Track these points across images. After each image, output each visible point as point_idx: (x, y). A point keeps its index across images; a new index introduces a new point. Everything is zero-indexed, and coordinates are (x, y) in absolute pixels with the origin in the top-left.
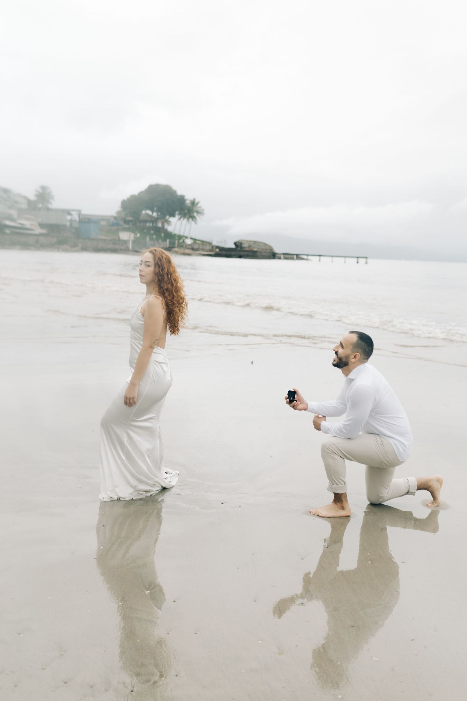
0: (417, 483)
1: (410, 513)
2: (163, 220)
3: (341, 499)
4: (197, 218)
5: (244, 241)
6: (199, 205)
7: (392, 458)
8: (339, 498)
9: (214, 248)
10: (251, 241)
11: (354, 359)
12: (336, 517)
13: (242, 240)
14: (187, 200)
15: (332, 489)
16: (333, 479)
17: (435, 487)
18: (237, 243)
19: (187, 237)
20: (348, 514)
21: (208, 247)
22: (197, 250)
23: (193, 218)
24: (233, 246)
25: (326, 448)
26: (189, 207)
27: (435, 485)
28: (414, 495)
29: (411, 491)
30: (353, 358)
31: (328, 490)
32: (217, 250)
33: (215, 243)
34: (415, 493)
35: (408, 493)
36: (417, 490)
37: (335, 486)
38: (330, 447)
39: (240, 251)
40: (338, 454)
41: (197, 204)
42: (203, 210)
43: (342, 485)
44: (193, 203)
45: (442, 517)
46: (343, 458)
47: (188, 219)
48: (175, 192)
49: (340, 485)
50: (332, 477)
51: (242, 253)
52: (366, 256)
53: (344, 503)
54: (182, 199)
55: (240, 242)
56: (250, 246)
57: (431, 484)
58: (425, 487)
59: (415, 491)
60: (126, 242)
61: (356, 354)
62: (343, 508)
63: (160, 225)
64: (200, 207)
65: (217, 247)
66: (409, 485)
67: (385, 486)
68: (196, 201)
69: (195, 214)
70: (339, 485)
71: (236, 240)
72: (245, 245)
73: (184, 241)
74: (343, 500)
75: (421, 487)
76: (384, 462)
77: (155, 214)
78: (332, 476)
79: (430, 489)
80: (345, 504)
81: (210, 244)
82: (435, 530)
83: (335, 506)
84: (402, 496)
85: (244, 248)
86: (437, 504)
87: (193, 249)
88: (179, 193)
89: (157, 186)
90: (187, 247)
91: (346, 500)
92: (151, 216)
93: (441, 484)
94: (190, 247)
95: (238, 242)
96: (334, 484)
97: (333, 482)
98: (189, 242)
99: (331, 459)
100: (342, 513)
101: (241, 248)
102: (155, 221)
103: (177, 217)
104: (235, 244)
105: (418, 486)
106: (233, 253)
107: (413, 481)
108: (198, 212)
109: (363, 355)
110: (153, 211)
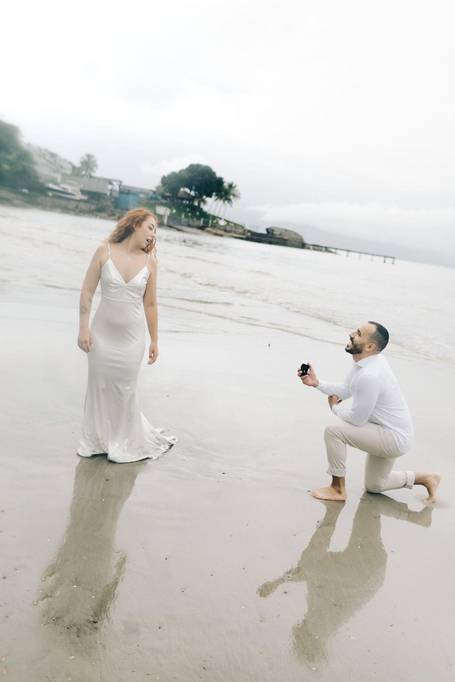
0: (414, 477)
1: (405, 505)
2: (200, 199)
3: (339, 483)
4: (233, 200)
5: (276, 228)
6: (236, 189)
7: (393, 449)
8: (337, 482)
9: (246, 232)
10: (283, 229)
11: (369, 349)
12: (332, 500)
13: (274, 227)
14: (225, 182)
15: (332, 471)
16: (333, 462)
17: (431, 483)
18: (269, 230)
19: (220, 219)
20: (344, 499)
21: (241, 231)
22: (230, 232)
23: (229, 200)
24: (265, 232)
25: (330, 431)
26: (226, 190)
27: (432, 481)
28: (411, 489)
29: (409, 484)
30: (367, 348)
31: (327, 472)
32: (249, 234)
33: (247, 227)
34: (412, 486)
35: (405, 486)
36: (415, 484)
37: (334, 469)
38: (333, 431)
39: (271, 237)
40: (341, 439)
41: (235, 187)
42: (239, 194)
43: (342, 469)
44: (231, 186)
45: (435, 513)
46: (345, 443)
47: (224, 201)
48: (214, 173)
49: (340, 469)
50: (332, 460)
51: (272, 240)
52: (393, 256)
53: (341, 487)
54: (220, 181)
55: (272, 228)
56: (281, 234)
57: (428, 479)
58: (422, 482)
59: (412, 484)
60: (162, 216)
61: (372, 345)
62: (340, 492)
63: (196, 204)
64: (237, 191)
65: (249, 231)
66: (407, 478)
67: (383, 476)
68: (234, 185)
69: (231, 197)
70: (338, 469)
71: (268, 226)
72: (277, 233)
73: (217, 222)
74: (341, 484)
75: (418, 482)
76: (384, 452)
77: (193, 193)
78: (334, 460)
79: (427, 485)
80: (342, 489)
81: (242, 227)
82: (427, 524)
83: (333, 489)
84: (400, 488)
85: (275, 235)
86: (433, 501)
87: (225, 231)
88: (218, 175)
89: (198, 166)
90: (220, 228)
91: (344, 485)
92: (189, 195)
93: (439, 481)
94: (223, 228)
95: (270, 228)
96: (334, 466)
97: (333, 465)
98: (222, 223)
99: (334, 442)
100: (338, 497)
101: (273, 234)
102: (192, 199)
103: (214, 197)
104: (267, 230)
105: (416, 481)
106: (264, 239)
107: (411, 475)
108: (234, 195)
109: (378, 347)
110: (191, 190)
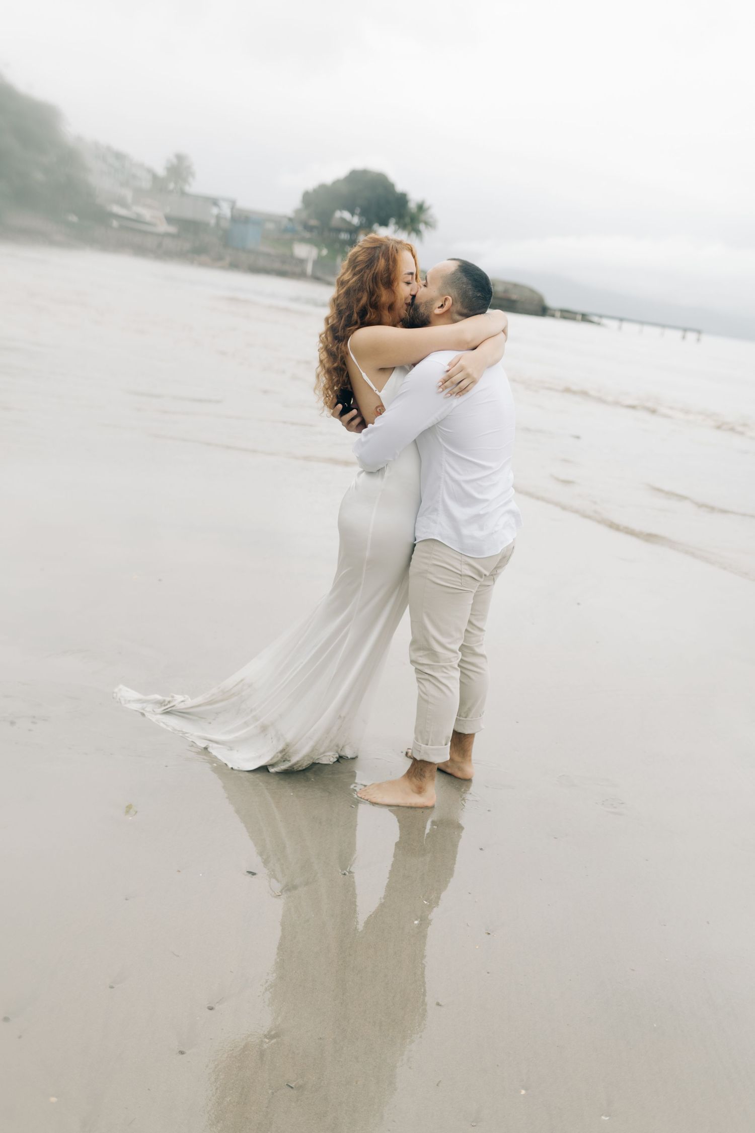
4: (425, 232)
5: (498, 280)
6: (431, 212)
10: (509, 282)
14: (411, 201)
23: (418, 232)
26: (413, 214)
41: (428, 209)
42: (436, 220)
44: (421, 208)
47: (409, 234)
48: (393, 186)
52: (699, 328)
54: (402, 200)
56: (506, 291)
60: (302, 262)
62: (419, 791)
64: (432, 215)
68: (426, 205)
69: (422, 227)
72: (499, 288)
77: (356, 220)
88: (400, 187)
89: (365, 173)
92: (349, 223)
102: (354, 231)
103: (392, 226)
108: (427, 224)
110: (353, 214)
